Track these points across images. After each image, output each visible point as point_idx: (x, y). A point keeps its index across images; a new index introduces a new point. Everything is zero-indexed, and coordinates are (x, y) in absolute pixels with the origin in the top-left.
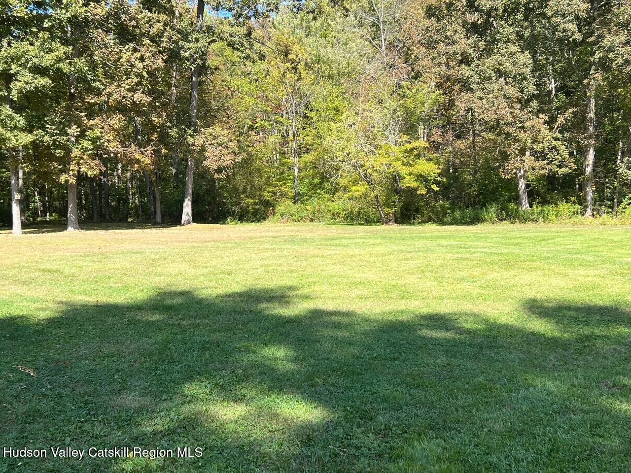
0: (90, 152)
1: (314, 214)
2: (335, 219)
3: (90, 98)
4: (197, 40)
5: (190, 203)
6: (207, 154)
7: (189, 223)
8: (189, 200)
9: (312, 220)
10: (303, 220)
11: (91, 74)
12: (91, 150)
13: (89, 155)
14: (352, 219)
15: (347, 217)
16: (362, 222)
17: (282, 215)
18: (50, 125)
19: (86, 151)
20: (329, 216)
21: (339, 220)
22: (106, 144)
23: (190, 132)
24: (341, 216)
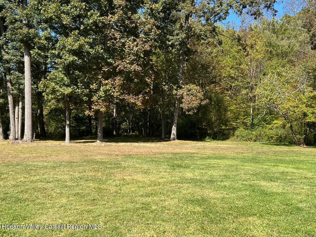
0: (103, 98)
1: (257, 137)
2: (270, 140)
3: (105, 68)
4: (177, 35)
5: (175, 128)
6: (183, 100)
7: (174, 139)
8: (175, 126)
9: (255, 141)
10: (249, 141)
11: (107, 55)
12: (103, 97)
13: (102, 100)
14: (281, 141)
15: (278, 140)
16: (287, 143)
17: (237, 137)
18: (80, 83)
19: (100, 98)
20: (266, 138)
21: (272, 141)
22: (112, 94)
23: (175, 87)
24: (274, 139)
